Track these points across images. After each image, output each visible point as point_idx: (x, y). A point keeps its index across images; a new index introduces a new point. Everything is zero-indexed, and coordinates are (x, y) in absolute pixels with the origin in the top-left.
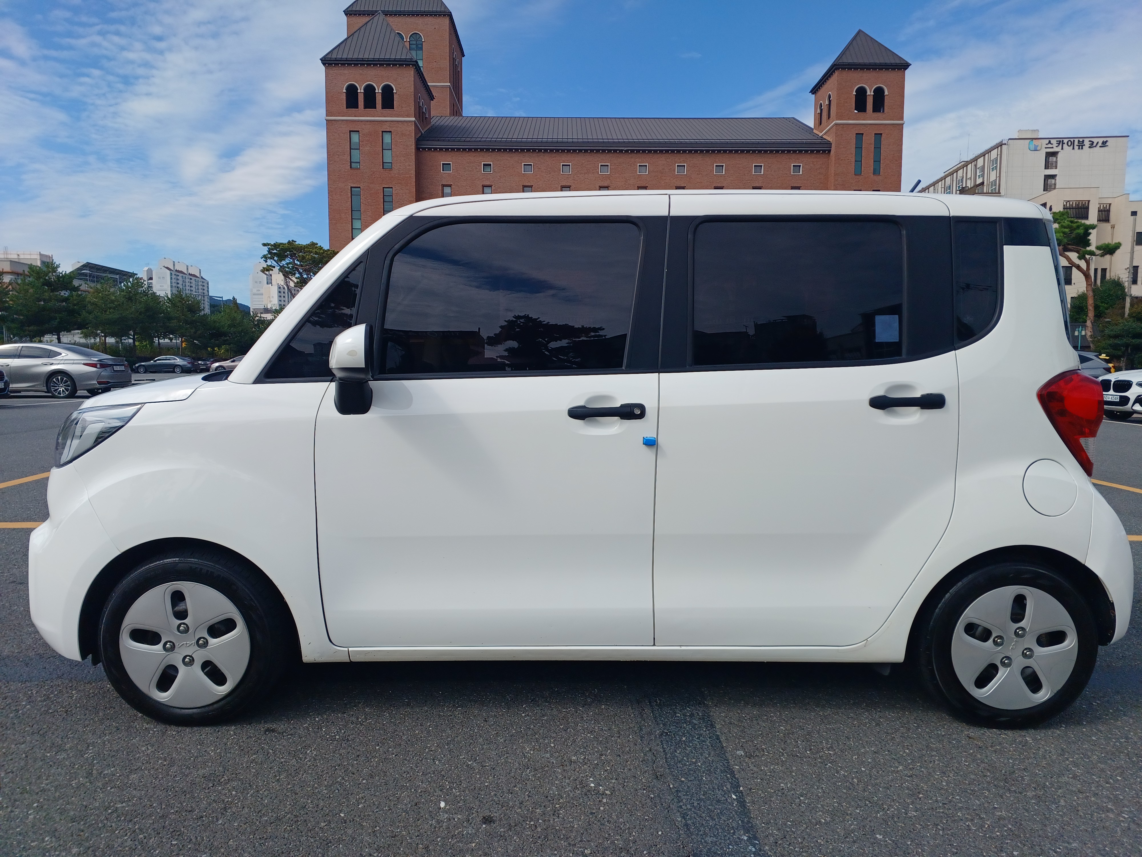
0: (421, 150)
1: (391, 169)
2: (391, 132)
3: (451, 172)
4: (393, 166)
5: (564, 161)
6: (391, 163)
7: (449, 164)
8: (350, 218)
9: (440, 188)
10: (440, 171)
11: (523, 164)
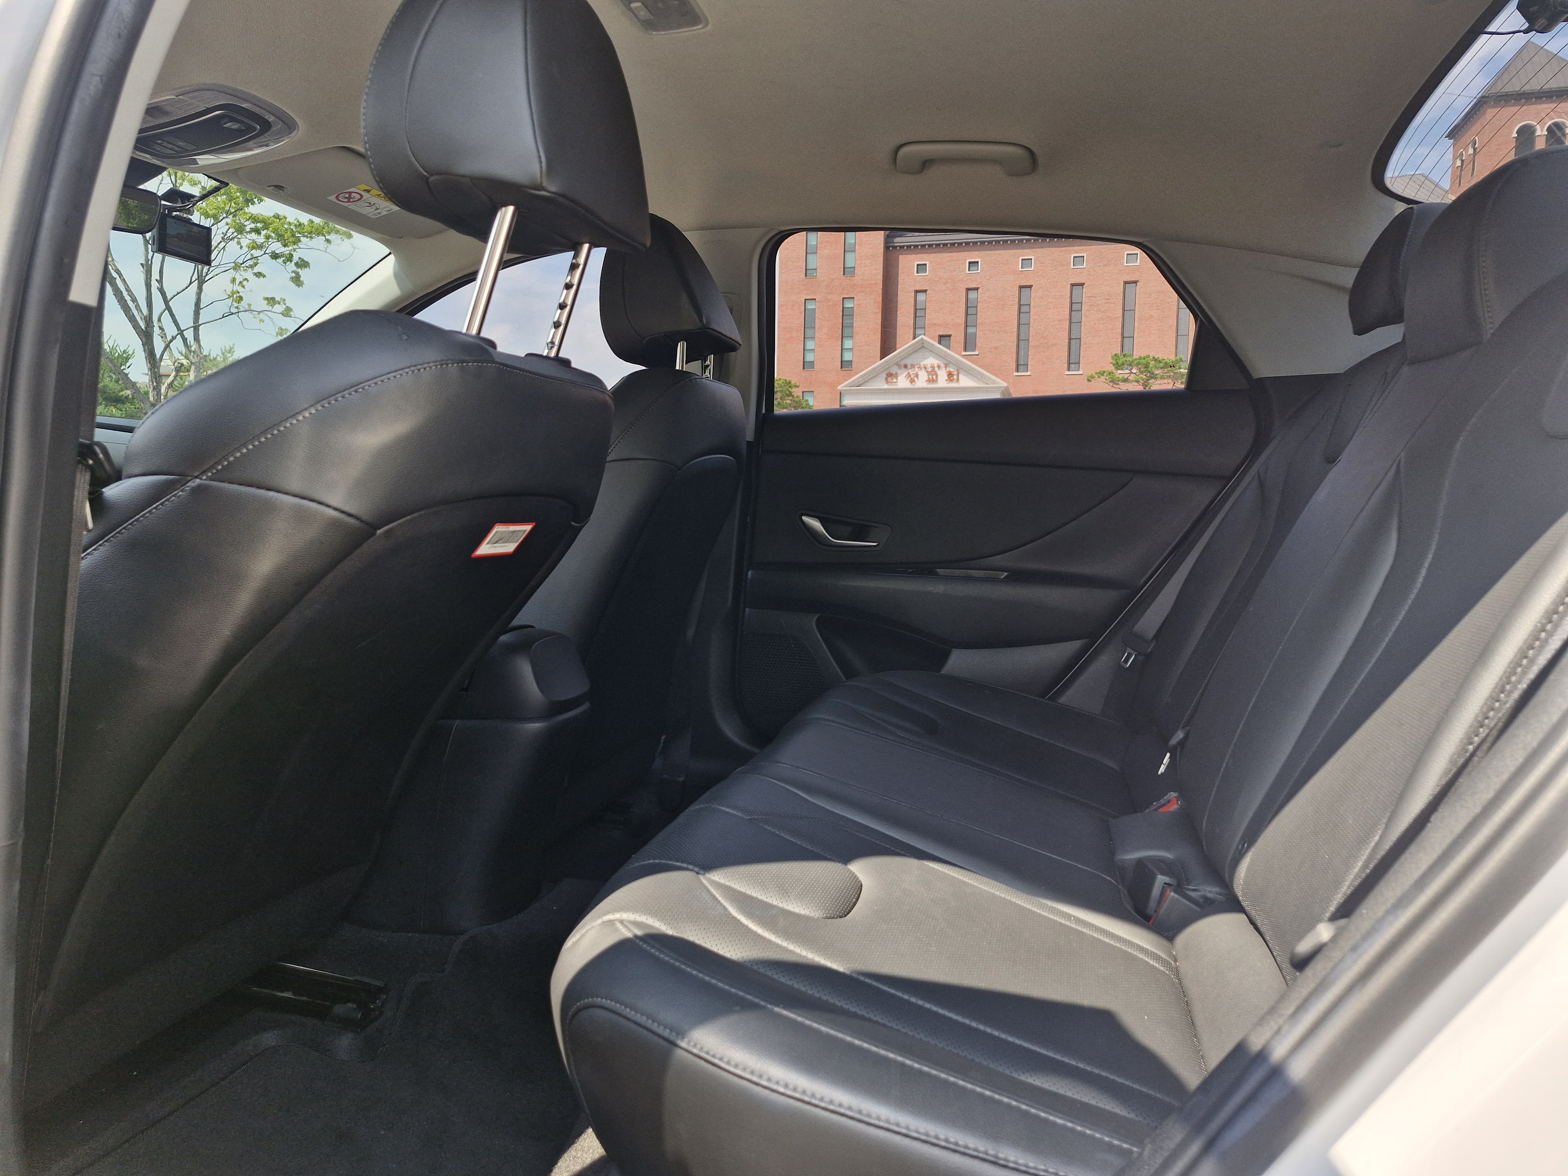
0: (891, 248)
1: (854, 275)
3: (927, 274)
4: (856, 271)
5: (1076, 252)
6: (854, 267)
7: (926, 265)
8: (803, 337)
9: (913, 294)
10: (913, 273)
11: (1021, 259)
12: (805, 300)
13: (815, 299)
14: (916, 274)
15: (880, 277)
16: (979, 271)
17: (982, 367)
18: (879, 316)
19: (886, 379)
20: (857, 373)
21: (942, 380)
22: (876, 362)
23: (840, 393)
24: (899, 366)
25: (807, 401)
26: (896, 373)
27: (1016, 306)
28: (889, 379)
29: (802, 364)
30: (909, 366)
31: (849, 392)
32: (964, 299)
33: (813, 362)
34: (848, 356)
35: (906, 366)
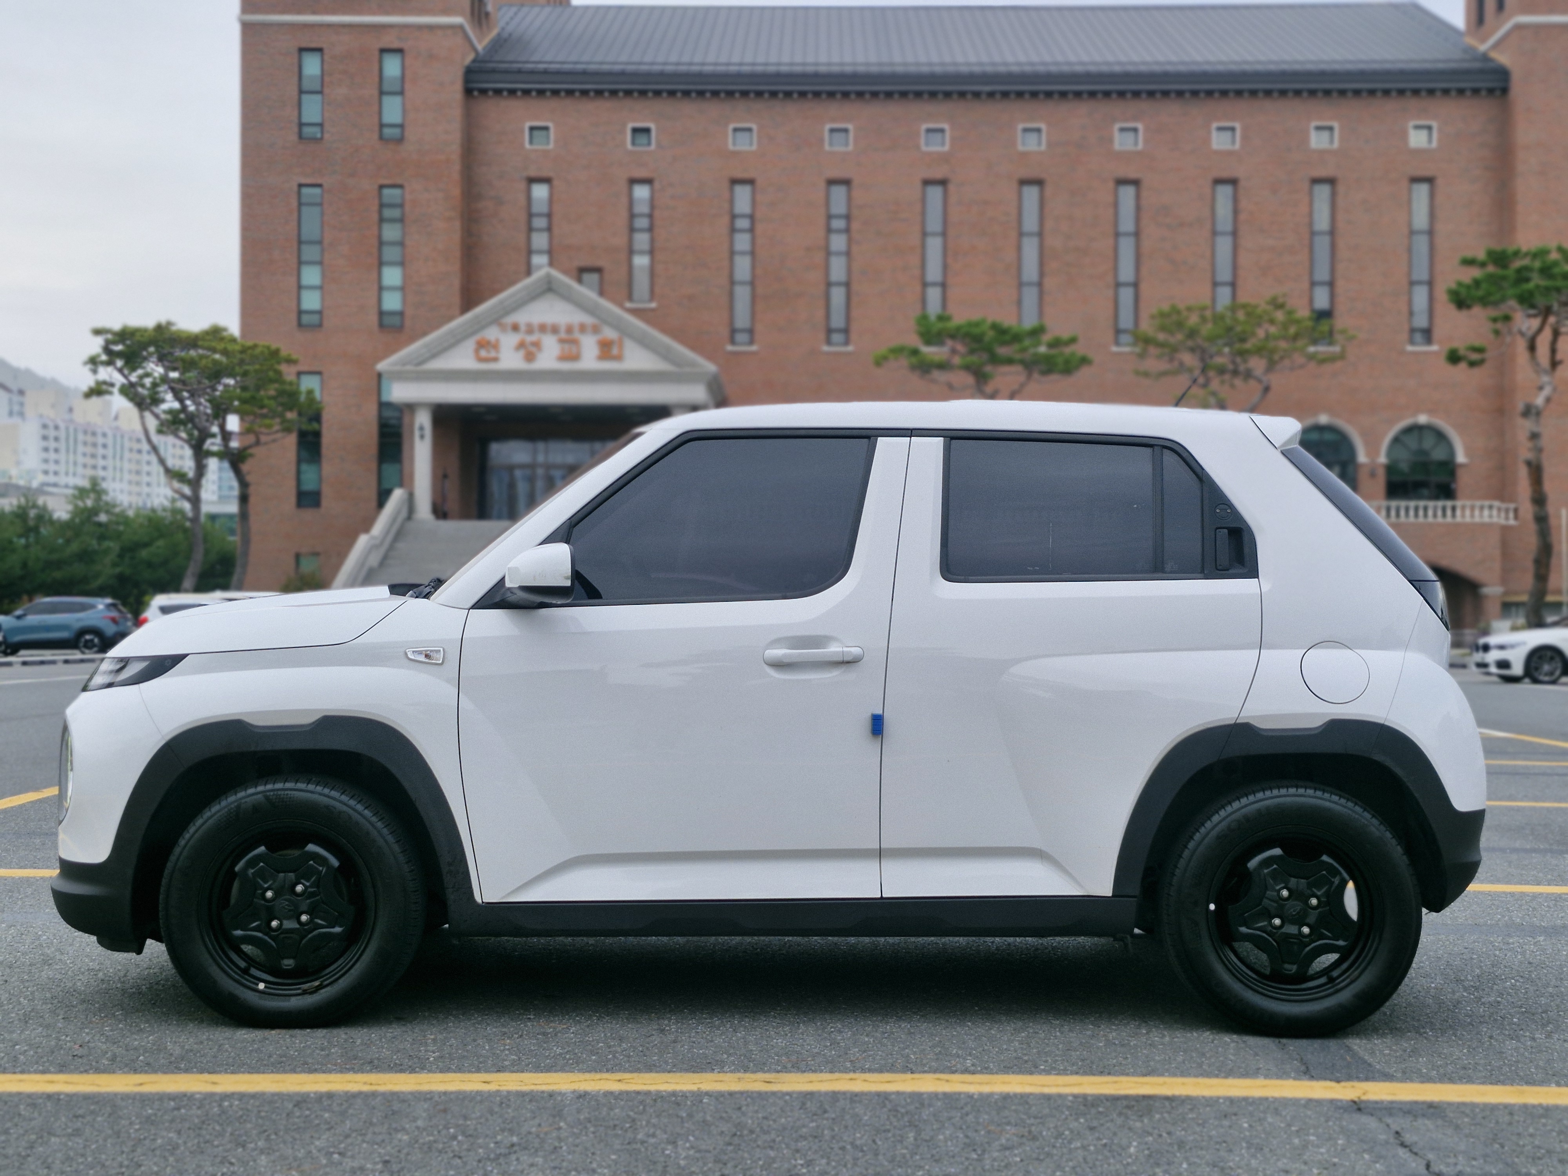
0: (476, 93)
1: (400, 140)
2: (400, 51)
3: (551, 146)
4: (406, 134)
5: (833, 120)
6: (401, 126)
7: (546, 129)
8: (295, 260)
9: (522, 185)
10: (522, 145)
11: (731, 126)
12: (300, 186)
13: (319, 186)
14: (527, 145)
15: (454, 150)
16: (653, 147)
17: (665, 330)
18: (457, 225)
19: (477, 351)
20: (412, 339)
21: (589, 360)
22: (451, 318)
23: (379, 376)
24: (503, 328)
25: (310, 392)
26: (497, 341)
27: (726, 219)
28: (483, 353)
29: (293, 316)
30: (523, 328)
31: (401, 376)
32: (624, 200)
33: (320, 312)
34: (392, 302)
35: (515, 328)
